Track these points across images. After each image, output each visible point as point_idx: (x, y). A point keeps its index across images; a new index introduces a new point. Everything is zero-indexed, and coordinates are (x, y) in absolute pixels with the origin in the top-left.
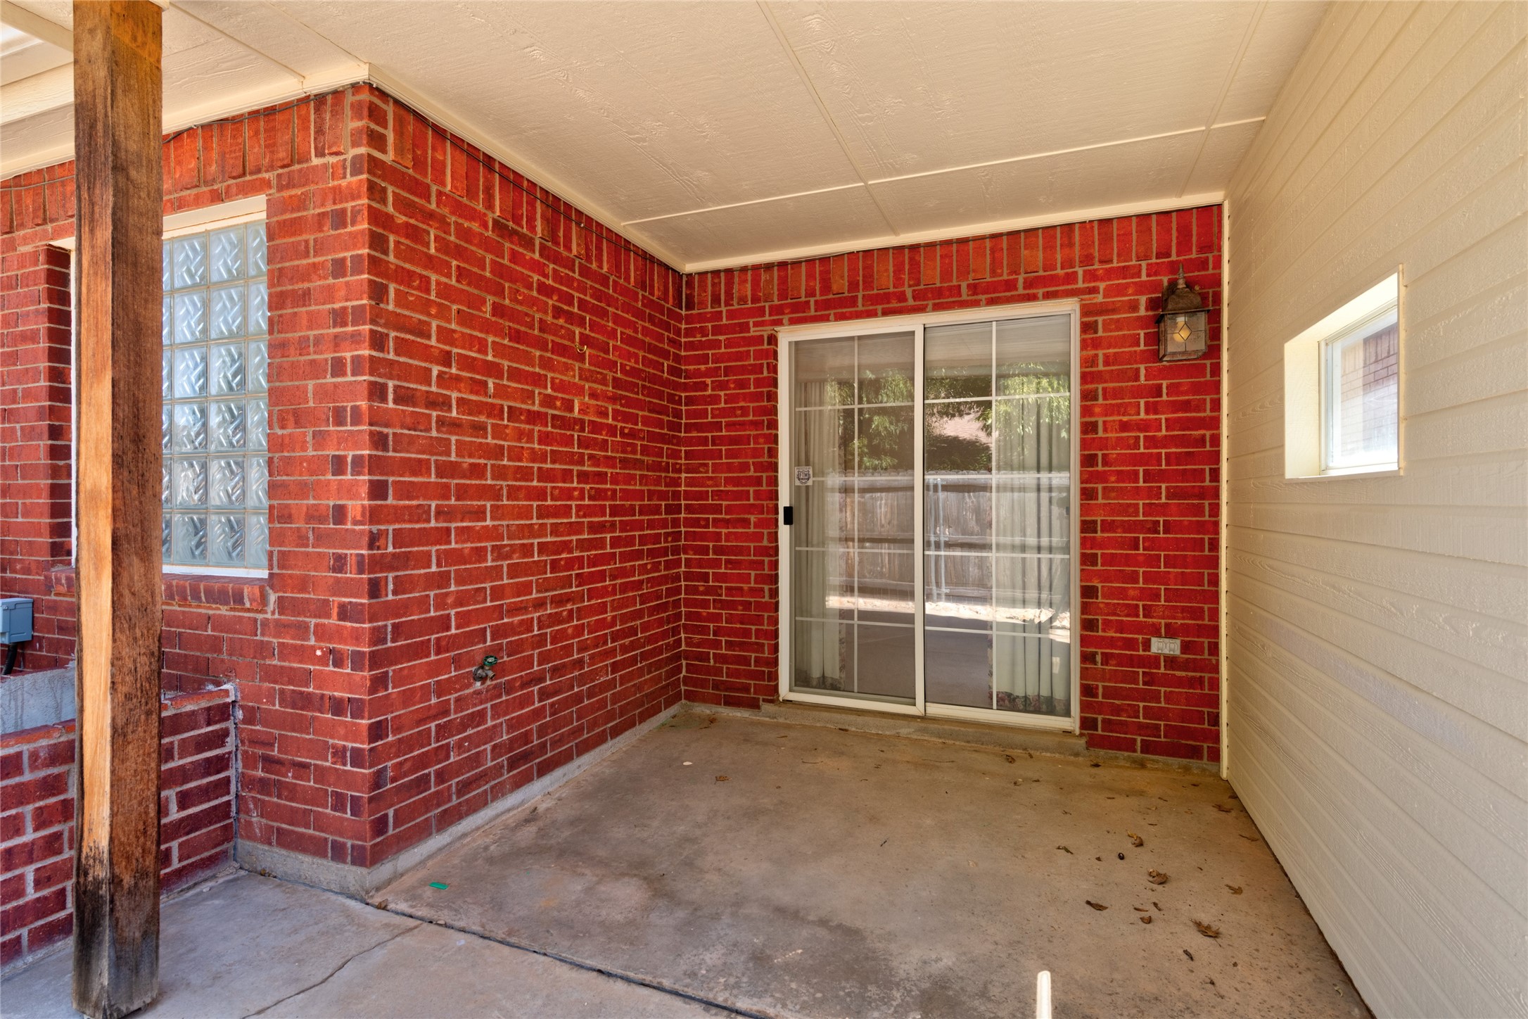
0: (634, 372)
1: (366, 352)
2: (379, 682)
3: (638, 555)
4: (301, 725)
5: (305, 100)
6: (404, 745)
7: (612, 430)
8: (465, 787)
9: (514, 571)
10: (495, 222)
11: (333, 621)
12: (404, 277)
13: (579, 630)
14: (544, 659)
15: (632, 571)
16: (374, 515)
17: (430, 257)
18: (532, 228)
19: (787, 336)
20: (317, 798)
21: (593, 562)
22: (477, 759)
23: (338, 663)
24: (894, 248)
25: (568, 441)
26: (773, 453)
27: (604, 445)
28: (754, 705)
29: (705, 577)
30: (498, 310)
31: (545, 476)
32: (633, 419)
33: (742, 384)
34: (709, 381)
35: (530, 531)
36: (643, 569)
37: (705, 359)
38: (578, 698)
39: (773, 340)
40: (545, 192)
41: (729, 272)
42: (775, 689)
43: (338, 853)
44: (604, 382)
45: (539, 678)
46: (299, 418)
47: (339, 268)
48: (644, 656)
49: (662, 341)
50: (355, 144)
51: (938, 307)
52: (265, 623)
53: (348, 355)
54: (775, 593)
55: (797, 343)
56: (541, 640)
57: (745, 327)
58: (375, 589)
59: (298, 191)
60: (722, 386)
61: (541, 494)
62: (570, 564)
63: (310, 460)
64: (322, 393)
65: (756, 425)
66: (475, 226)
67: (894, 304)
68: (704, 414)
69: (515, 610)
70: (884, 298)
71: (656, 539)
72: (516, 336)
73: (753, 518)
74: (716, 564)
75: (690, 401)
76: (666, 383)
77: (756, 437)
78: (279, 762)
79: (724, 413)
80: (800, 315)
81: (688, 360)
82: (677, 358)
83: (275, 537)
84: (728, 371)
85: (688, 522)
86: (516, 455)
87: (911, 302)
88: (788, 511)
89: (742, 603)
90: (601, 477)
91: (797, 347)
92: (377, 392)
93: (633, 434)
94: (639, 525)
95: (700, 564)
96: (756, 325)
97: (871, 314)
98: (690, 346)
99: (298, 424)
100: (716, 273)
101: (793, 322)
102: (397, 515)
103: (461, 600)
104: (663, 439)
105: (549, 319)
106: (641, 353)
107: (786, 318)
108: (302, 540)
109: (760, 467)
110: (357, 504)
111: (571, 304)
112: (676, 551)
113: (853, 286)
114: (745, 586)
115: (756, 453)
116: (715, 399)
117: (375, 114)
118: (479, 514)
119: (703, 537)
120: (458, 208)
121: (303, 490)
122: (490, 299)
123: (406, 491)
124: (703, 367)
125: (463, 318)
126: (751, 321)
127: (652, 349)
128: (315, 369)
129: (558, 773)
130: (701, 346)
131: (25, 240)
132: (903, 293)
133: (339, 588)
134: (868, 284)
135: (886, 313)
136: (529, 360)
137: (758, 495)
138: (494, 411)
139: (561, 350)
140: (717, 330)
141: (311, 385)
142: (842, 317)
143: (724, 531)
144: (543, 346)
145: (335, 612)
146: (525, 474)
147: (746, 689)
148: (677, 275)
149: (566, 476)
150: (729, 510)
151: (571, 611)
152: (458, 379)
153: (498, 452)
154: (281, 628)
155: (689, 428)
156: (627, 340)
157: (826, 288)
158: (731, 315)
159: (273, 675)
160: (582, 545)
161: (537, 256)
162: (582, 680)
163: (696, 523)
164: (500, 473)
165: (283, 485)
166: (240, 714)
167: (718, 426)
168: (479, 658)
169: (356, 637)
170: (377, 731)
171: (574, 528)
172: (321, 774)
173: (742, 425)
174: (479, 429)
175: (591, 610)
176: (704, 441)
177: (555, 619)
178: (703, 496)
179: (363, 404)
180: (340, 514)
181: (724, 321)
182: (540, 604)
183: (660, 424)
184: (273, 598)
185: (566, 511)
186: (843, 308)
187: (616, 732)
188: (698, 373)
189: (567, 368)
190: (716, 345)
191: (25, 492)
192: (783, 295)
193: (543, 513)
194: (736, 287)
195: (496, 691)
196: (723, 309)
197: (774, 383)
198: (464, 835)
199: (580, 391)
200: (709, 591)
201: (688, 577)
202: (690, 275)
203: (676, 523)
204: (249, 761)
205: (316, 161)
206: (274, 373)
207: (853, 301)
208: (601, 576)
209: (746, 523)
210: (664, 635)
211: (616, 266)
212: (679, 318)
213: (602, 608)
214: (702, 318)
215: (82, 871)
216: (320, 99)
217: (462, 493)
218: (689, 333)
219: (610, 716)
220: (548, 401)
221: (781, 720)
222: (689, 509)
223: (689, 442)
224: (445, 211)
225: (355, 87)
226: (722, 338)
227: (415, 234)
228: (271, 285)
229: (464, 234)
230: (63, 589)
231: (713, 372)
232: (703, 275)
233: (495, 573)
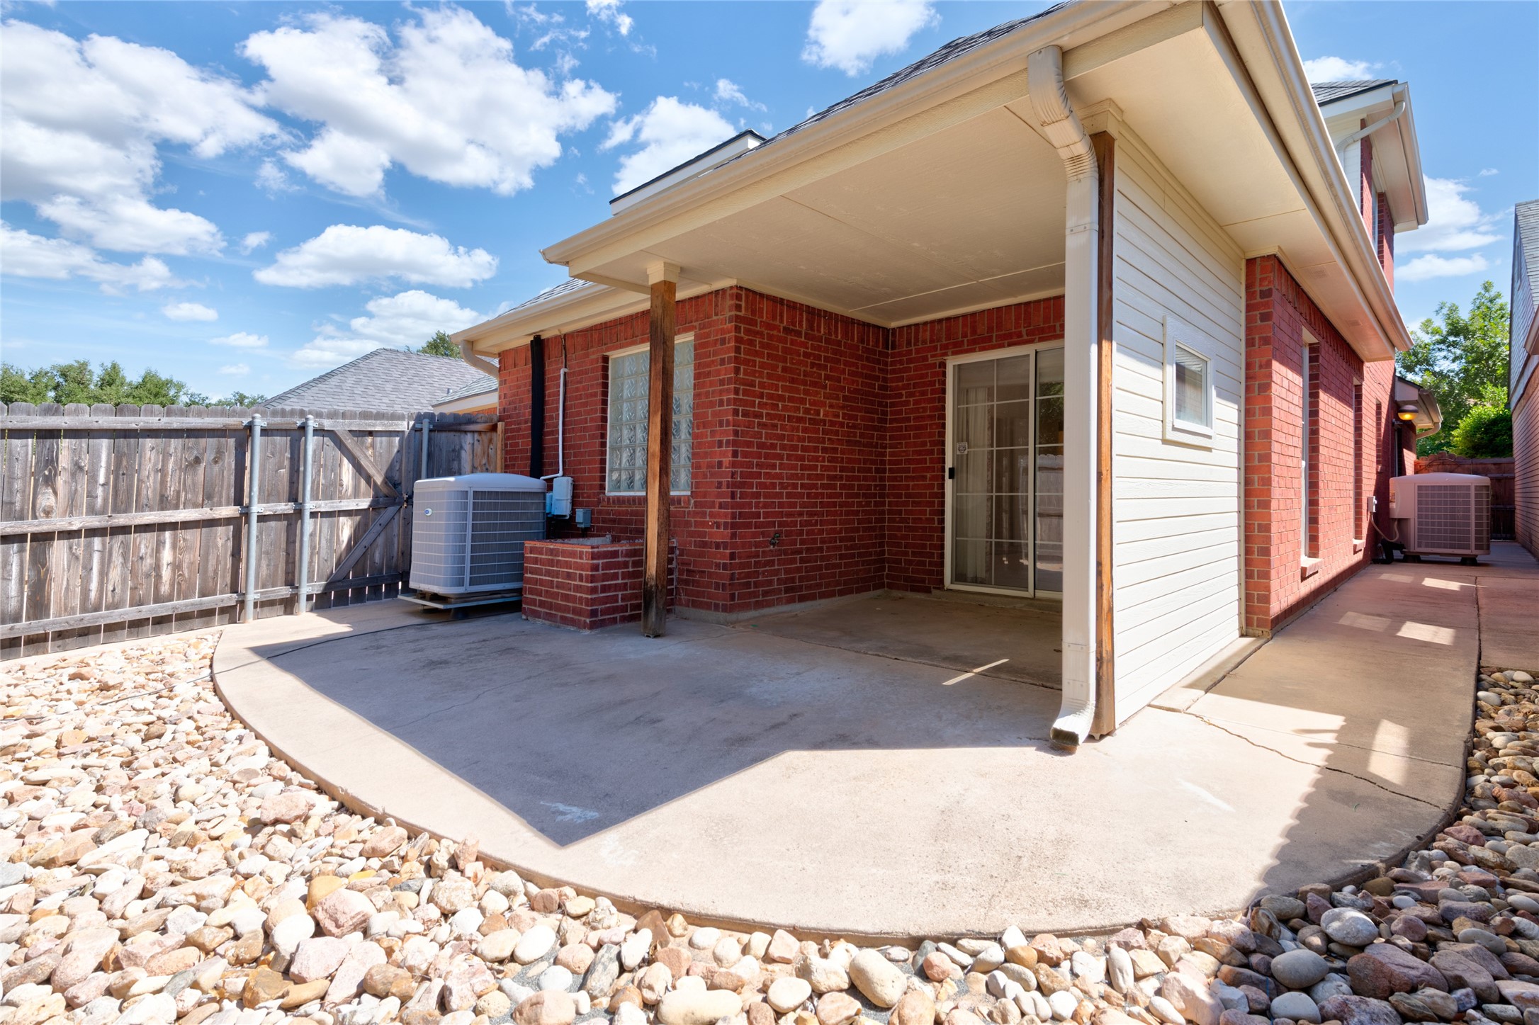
0: (856, 391)
1: (732, 396)
2: (733, 535)
3: (857, 495)
4: (702, 555)
5: (711, 293)
6: (742, 566)
7: (842, 425)
8: (765, 593)
9: (789, 495)
10: (784, 328)
11: (716, 510)
12: (746, 362)
13: (821, 532)
14: (802, 542)
15: (852, 504)
16: (733, 464)
17: (756, 351)
18: (801, 326)
19: (952, 363)
20: (708, 585)
21: (829, 496)
22: (770, 583)
23: (718, 527)
24: (1015, 305)
25: (817, 431)
26: (942, 434)
27: (836, 433)
28: (928, 591)
29: (900, 512)
30: (785, 369)
31: (804, 449)
32: (855, 418)
33: (923, 393)
34: (904, 392)
35: (796, 476)
36: (859, 504)
37: (901, 379)
38: (820, 568)
39: (943, 365)
40: (808, 307)
41: (917, 325)
42: (942, 581)
43: (716, 607)
44: (838, 398)
45: (800, 552)
46: (705, 425)
47: (723, 362)
48: (860, 555)
49: (874, 371)
50: (730, 311)
51: (1041, 340)
52: (689, 512)
53: (725, 398)
54: (942, 521)
55: (959, 365)
56: (801, 533)
57: (925, 359)
58: (733, 496)
59: (707, 330)
60: (912, 394)
61: (802, 458)
62: (817, 495)
63: (708, 442)
64: (715, 414)
65: (932, 417)
66: (775, 332)
67: (1015, 339)
68: (900, 412)
69: (789, 515)
70: (1009, 336)
71: (869, 487)
72: (792, 381)
73: (928, 475)
74: (906, 504)
75: (893, 405)
76: (877, 395)
77: (931, 425)
78: (693, 571)
79: (912, 411)
80: (959, 349)
81: (892, 380)
82: (885, 380)
83: (694, 476)
84: (915, 385)
85: (891, 479)
86: (791, 438)
87: (1025, 337)
88: (952, 470)
89: (921, 528)
90: (835, 450)
91: (959, 368)
92: (736, 412)
93: (854, 426)
94: (858, 479)
95: (897, 504)
96: (932, 356)
97: (1001, 346)
98: (894, 371)
99: (704, 427)
100: (909, 327)
101: (954, 353)
102: (741, 465)
103: (765, 505)
104: (874, 428)
105: (809, 369)
106: (860, 380)
107: (949, 352)
108: (705, 476)
109: (933, 443)
110: (727, 460)
111: (820, 360)
112: (882, 496)
113: (990, 329)
114: (923, 517)
115: (931, 435)
116: (907, 403)
117: (738, 297)
118: (774, 466)
119: (898, 487)
120: (769, 326)
121: (706, 455)
122: (781, 365)
123: (745, 455)
124: (900, 384)
125: (769, 376)
126: (929, 355)
127: (867, 376)
128: (712, 404)
129: (809, 603)
130: (900, 371)
131: (593, 353)
132: (1020, 332)
133: (719, 495)
134: (999, 327)
135: (1010, 345)
136: (798, 391)
137: (932, 461)
138: (781, 418)
139: (814, 384)
140: (909, 361)
141: (710, 410)
142: (983, 349)
143: (911, 483)
144: (804, 383)
145: (717, 506)
146: (795, 448)
147: (923, 581)
148: (886, 330)
149: (816, 449)
150: (915, 470)
151: (817, 521)
152: (766, 404)
153: (782, 437)
154: (696, 514)
155: (892, 421)
156: (852, 374)
157: (974, 332)
158: (918, 351)
159: (691, 534)
160: (823, 486)
161: (803, 339)
162: (822, 558)
163: (895, 479)
164: (783, 447)
165: (698, 453)
166: (678, 552)
167: (908, 420)
168: (772, 535)
169: (726, 516)
170: (732, 556)
171: (820, 477)
172: (710, 575)
173: (923, 418)
174: (774, 426)
175: (828, 522)
176: (900, 429)
177: (808, 523)
178: (899, 462)
179: (731, 418)
180: (720, 464)
181: (914, 355)
182: (801, 514)
183: (872, 420)
184: (692, 501)
185: (815, 468)
186: (984, 343)
187: (841, 593)
188: (897, 388)
189: (817, 393)
190: (908, 370)
191: (589, 462)
192: (948, 338)
193: (803, 468)
194: (920, 334)
195: (780, 553)
196: (913, 348)
197: (944, 391)
198: (764, 616)
199: (823, 404)
200: (902, 521)
201: (890, 512)
202: (893, 329)
203: (882, 479)
204: (681, 572)
205: (714, 318)
206: (696, 406)
207: (990, 339)
208: (834, 504)
209: (924, 478)
210: (874, 545)
211: (846, 334)
212: (887, 355)
213: (834, 522)
214: (900, 354)
215: (646, 583)
216: (717, 292)
217: (767, 456)
218: (893, 363)
219: (838, 584)
220: (807, 411)
221: (944, 600)
222: (891, 471)
223: (892, 429)
224: (763, 329)
225: (731, 288)
226: (912, 365)
227: (751, 343)
228: (695, 369)
229: (771, 337)
230: (606, 504)
231: (906, 387)
232: (901, 328)
233: (780, 495)
